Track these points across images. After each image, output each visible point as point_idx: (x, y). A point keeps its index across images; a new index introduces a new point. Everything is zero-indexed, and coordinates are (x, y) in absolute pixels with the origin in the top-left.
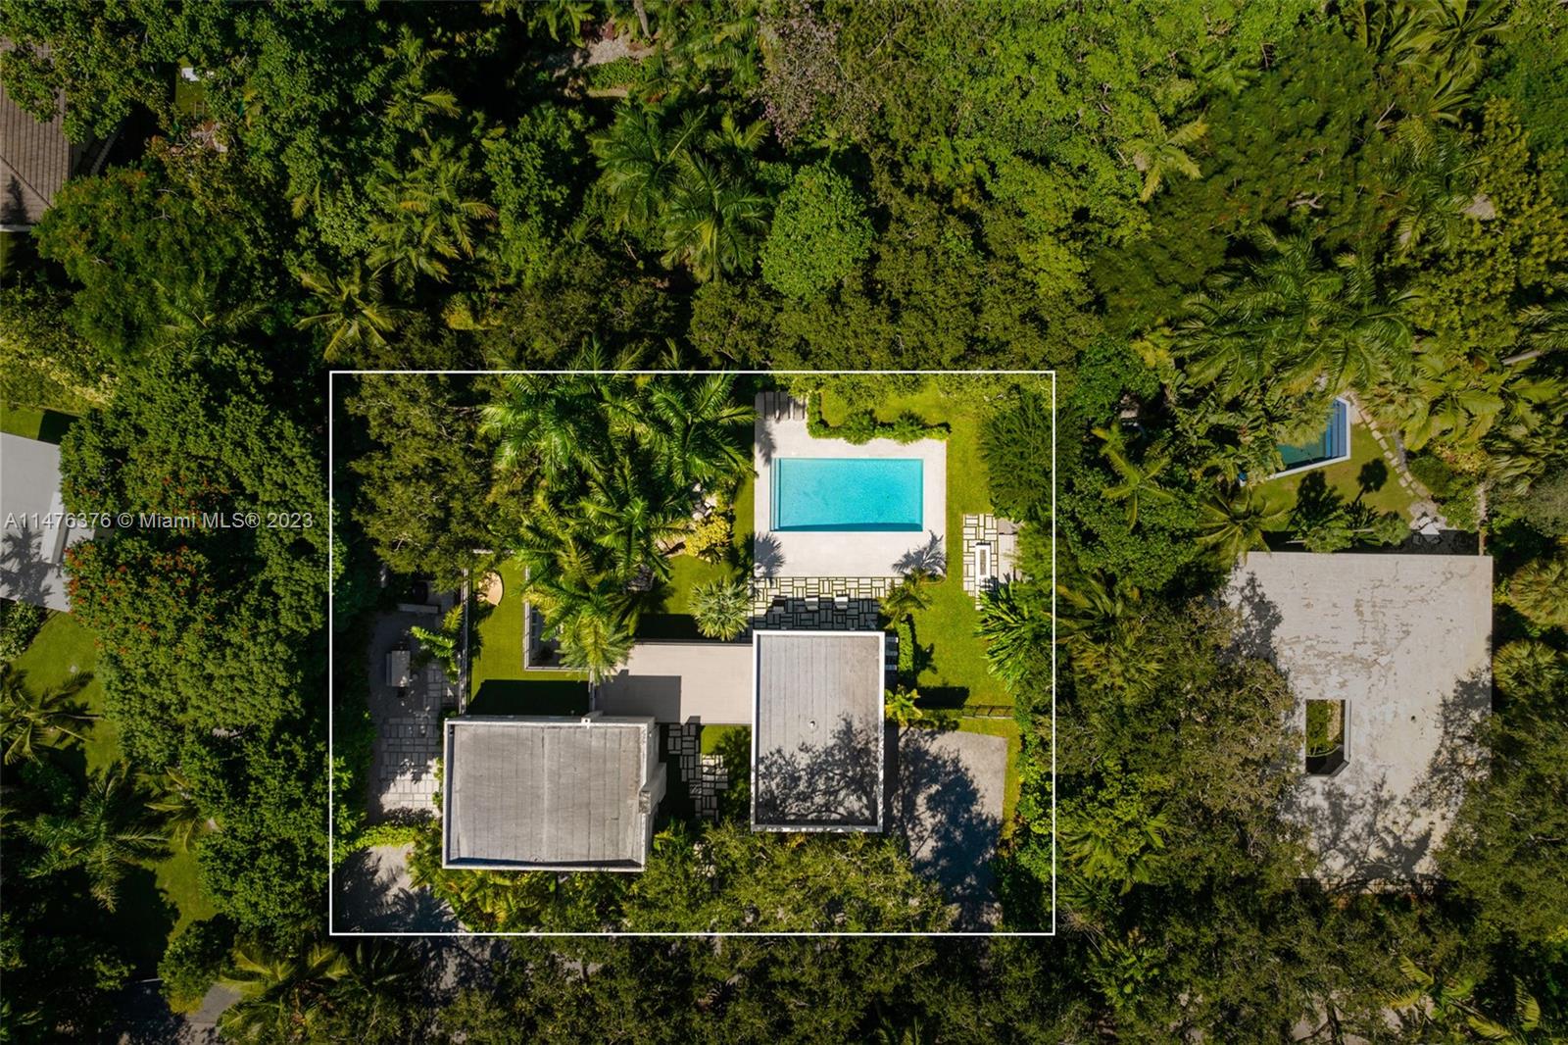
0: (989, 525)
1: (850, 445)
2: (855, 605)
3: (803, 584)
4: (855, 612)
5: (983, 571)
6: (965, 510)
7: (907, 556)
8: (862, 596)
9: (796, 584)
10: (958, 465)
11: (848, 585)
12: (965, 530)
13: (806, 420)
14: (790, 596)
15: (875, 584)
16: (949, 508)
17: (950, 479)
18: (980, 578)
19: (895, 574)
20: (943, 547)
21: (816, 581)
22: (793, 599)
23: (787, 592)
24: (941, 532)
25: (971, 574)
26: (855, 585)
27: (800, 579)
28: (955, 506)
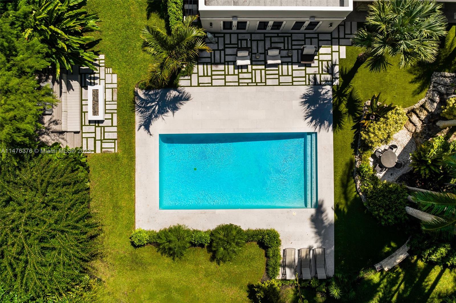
0: (91, 142)
1: (235, 223)
2: (228, 58)
3: (282, 79)
4: (228, 51)
5: (96, 93)
6: (116, 158)
7: (175, 109)
8: (221, 67)
9: (289, 79)
10: (122, 203)
11: (235, 78)
12: (115, 136)
13: (281, 248)
14: (295, 67)
15: (207, 80)
16: (132, 158)
17: (131, 189)
18: (100, 87)
19: (187, 90)
20: (138, 118)
21: (269, 82)
22: (292, 63)
23: (298, 71)
24: (140, 134)
25: (109, 92)
26: (229, 78)
27: (286, 84)
28: (125, 161)
